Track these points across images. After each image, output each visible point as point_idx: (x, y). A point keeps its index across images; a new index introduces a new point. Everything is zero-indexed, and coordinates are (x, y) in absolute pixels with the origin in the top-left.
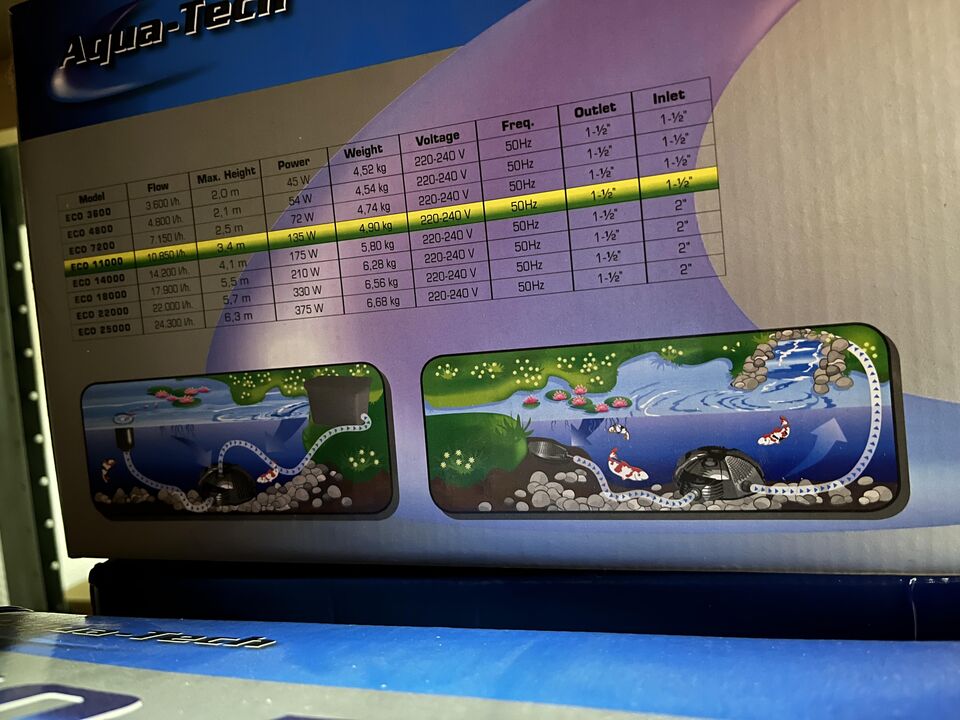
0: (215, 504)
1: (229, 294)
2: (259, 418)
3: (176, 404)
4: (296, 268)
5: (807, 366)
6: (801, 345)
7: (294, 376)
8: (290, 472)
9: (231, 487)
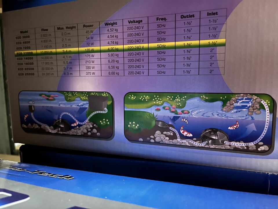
0: (58, 131)
1: (66, 67)
2: (73, 106)
3: (48, 99)
4: (87, 60)
5: (247, 106)
6: (246, 99)
7: (84, 94)
8: (82, 124)
9: (63, 126)
